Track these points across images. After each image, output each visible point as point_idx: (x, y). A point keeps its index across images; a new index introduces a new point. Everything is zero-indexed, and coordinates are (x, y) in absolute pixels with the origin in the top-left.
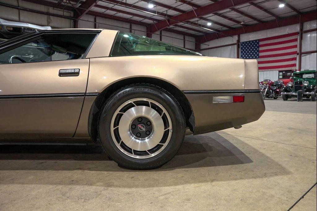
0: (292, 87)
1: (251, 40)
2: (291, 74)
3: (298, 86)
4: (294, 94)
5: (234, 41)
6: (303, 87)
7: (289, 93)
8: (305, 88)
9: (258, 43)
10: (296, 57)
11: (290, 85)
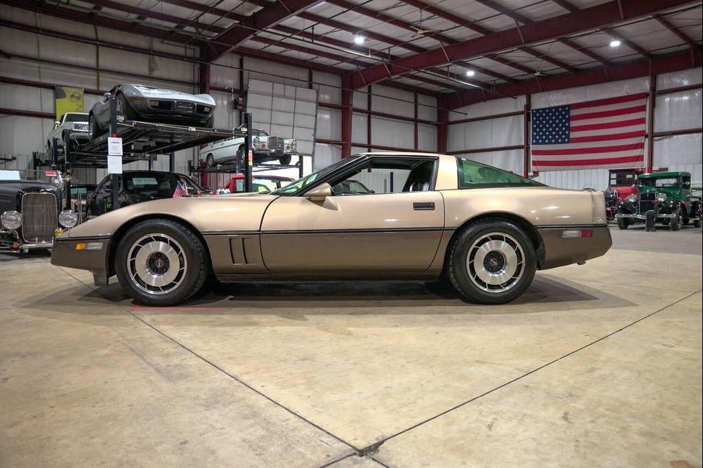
0: (635, 203)
1: (552, 105)
2: (634, 177)
3: (647, 202)
4: (639, 216)
5: (519, 107)
6: (656, 205)
7: (631, 216)
8: (660, 206)
9: (568, 112)
10: (643, 141)
11: (632, 200)
